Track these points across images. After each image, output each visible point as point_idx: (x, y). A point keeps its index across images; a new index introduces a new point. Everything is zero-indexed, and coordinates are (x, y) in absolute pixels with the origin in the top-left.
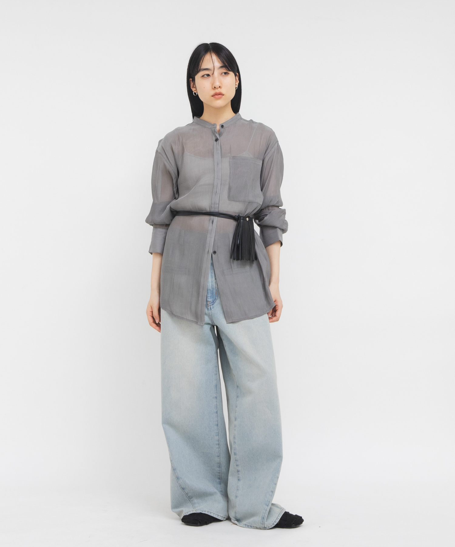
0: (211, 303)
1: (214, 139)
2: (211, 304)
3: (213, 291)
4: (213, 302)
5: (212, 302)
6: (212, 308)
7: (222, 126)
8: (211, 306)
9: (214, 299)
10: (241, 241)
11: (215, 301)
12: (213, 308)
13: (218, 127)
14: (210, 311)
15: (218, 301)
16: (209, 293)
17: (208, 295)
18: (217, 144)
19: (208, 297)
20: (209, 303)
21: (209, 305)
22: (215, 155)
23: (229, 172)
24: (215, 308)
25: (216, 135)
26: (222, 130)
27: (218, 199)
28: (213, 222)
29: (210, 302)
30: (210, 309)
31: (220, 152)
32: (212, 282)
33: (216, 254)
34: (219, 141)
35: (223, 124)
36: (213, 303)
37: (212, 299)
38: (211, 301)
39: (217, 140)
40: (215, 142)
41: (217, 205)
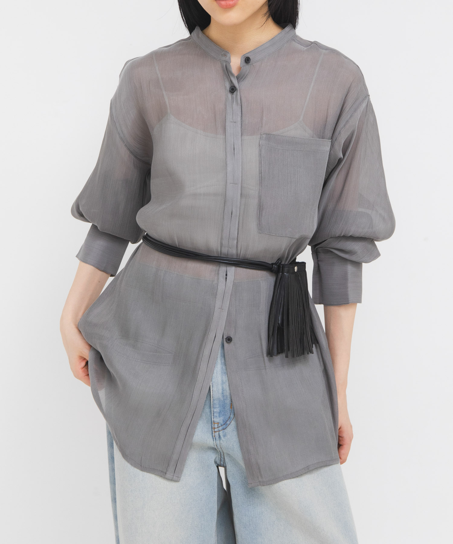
0: (219, 425)
1: (228, 86)
2: (220, 428)
3: (226, 402)
4: (225, 424)
5: (222, 424)
6: (222, 437)
7: (247, 60)
8: (221, 433)
9: (227, 417)
10: (285, 318)
11: (228, 422)
12: (224, 436)
13: (235, 62)
14: (218, 442)
15: (233, 423)
16: (217, 406)
17: (215, 410)
18: (232, 98)
19: (215, 414)
20: (216, 426)
21: (216, 430)
22: (228, 128)
23: (258, 170)
24: (229, 437)
25: (232, 79)
26: (247, 67)
27: (237, 229)
28: (226, 275)
29: (218, 423)
30: (217, 438)
31: (239, 119)
32: (223, 383)
33: (232, 343)
34: (238, 94)
35: (248, 55)
36: (224, 426)
37: (222, 418)
38: (222, 422)
39: (233, 90)
40: (230, 95)
41: (235, 242)
